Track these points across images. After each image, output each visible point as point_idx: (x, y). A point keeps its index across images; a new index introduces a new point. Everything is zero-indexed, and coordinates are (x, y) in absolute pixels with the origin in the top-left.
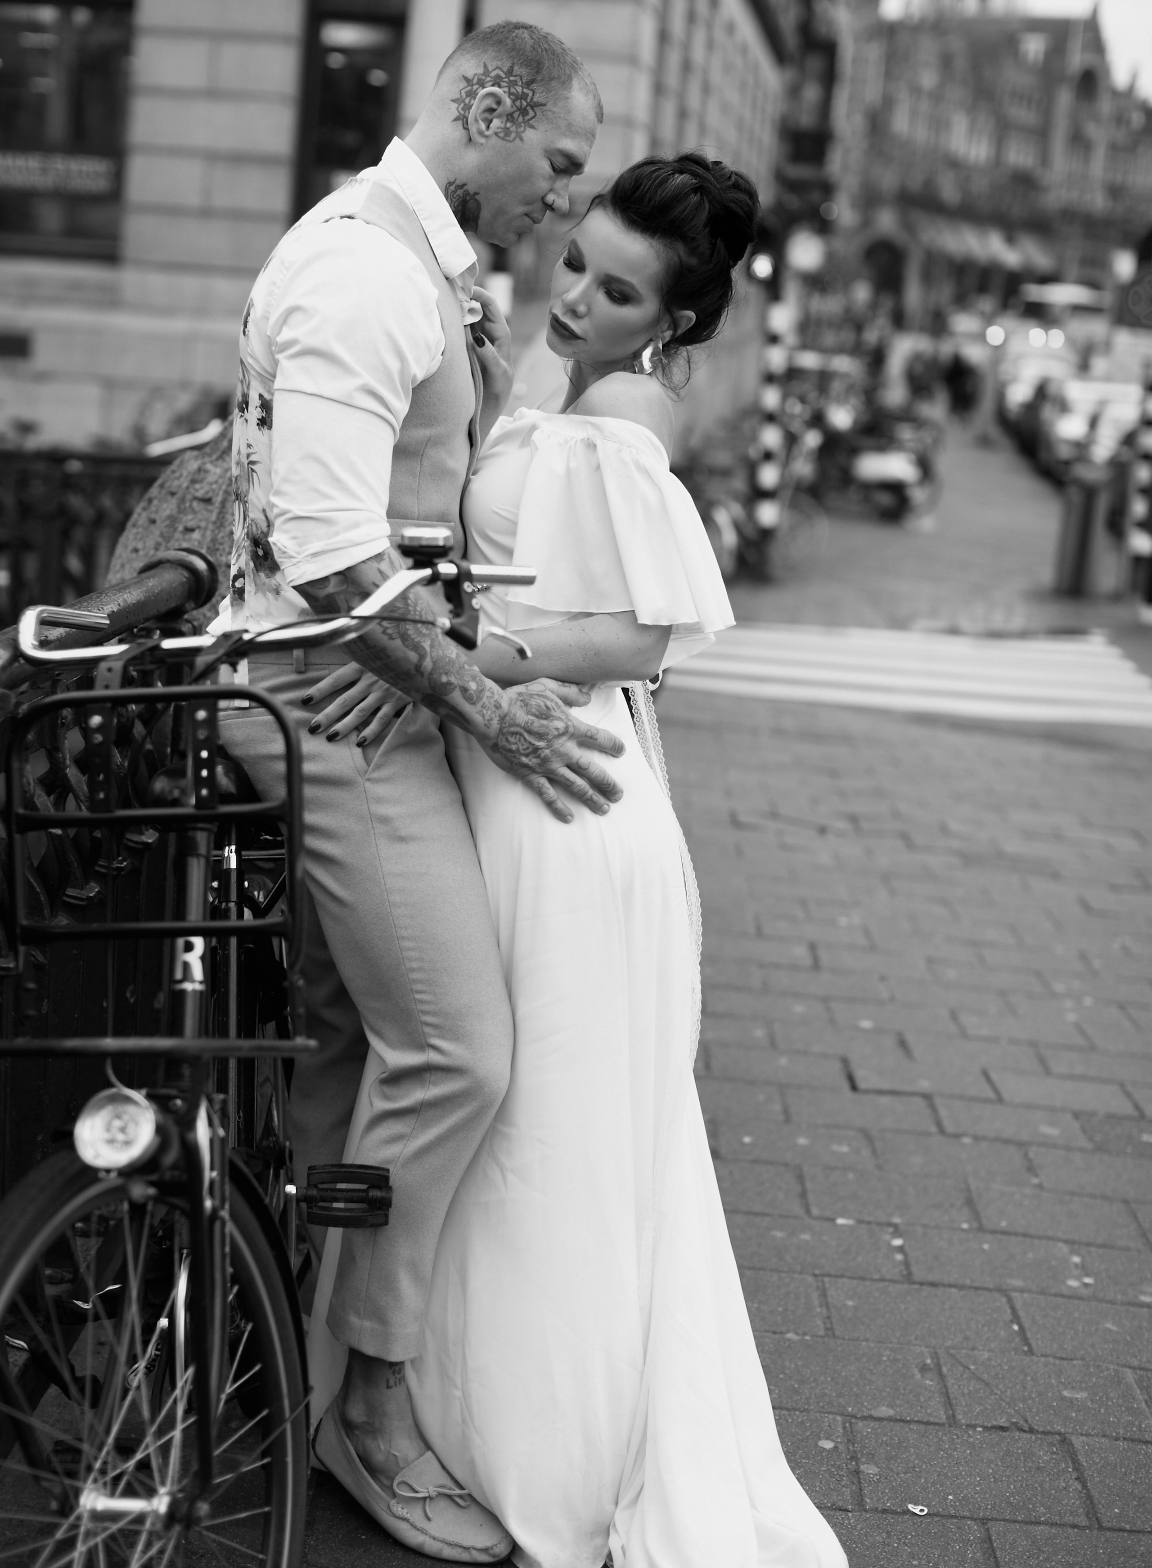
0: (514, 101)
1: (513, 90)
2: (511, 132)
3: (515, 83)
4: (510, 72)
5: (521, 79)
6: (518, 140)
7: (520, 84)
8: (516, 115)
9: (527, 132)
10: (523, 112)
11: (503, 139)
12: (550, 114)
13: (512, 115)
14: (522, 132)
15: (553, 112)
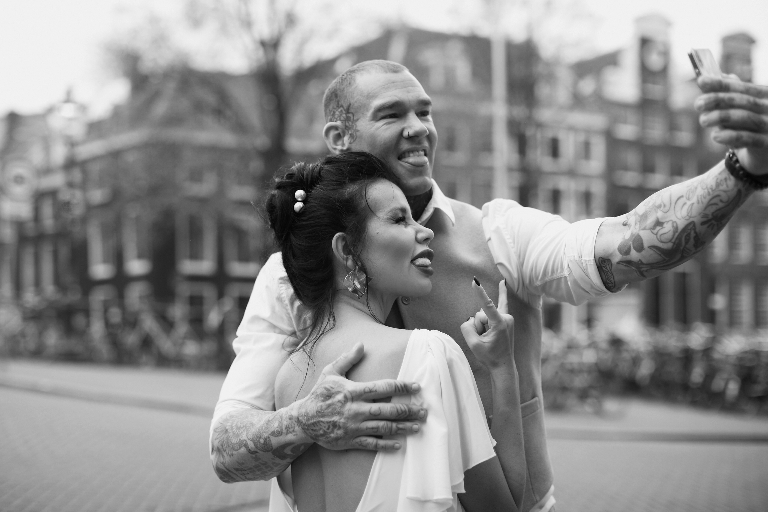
2: (353, 134)
6: (357, 133)
7: (335, 110)
8: (347, 124)
9: (357, 125)
10: (348, 119)
11: (354, 141)
12: (356, 105)
13: (346, 127)
14: (356, 127)
15: (356, 102)
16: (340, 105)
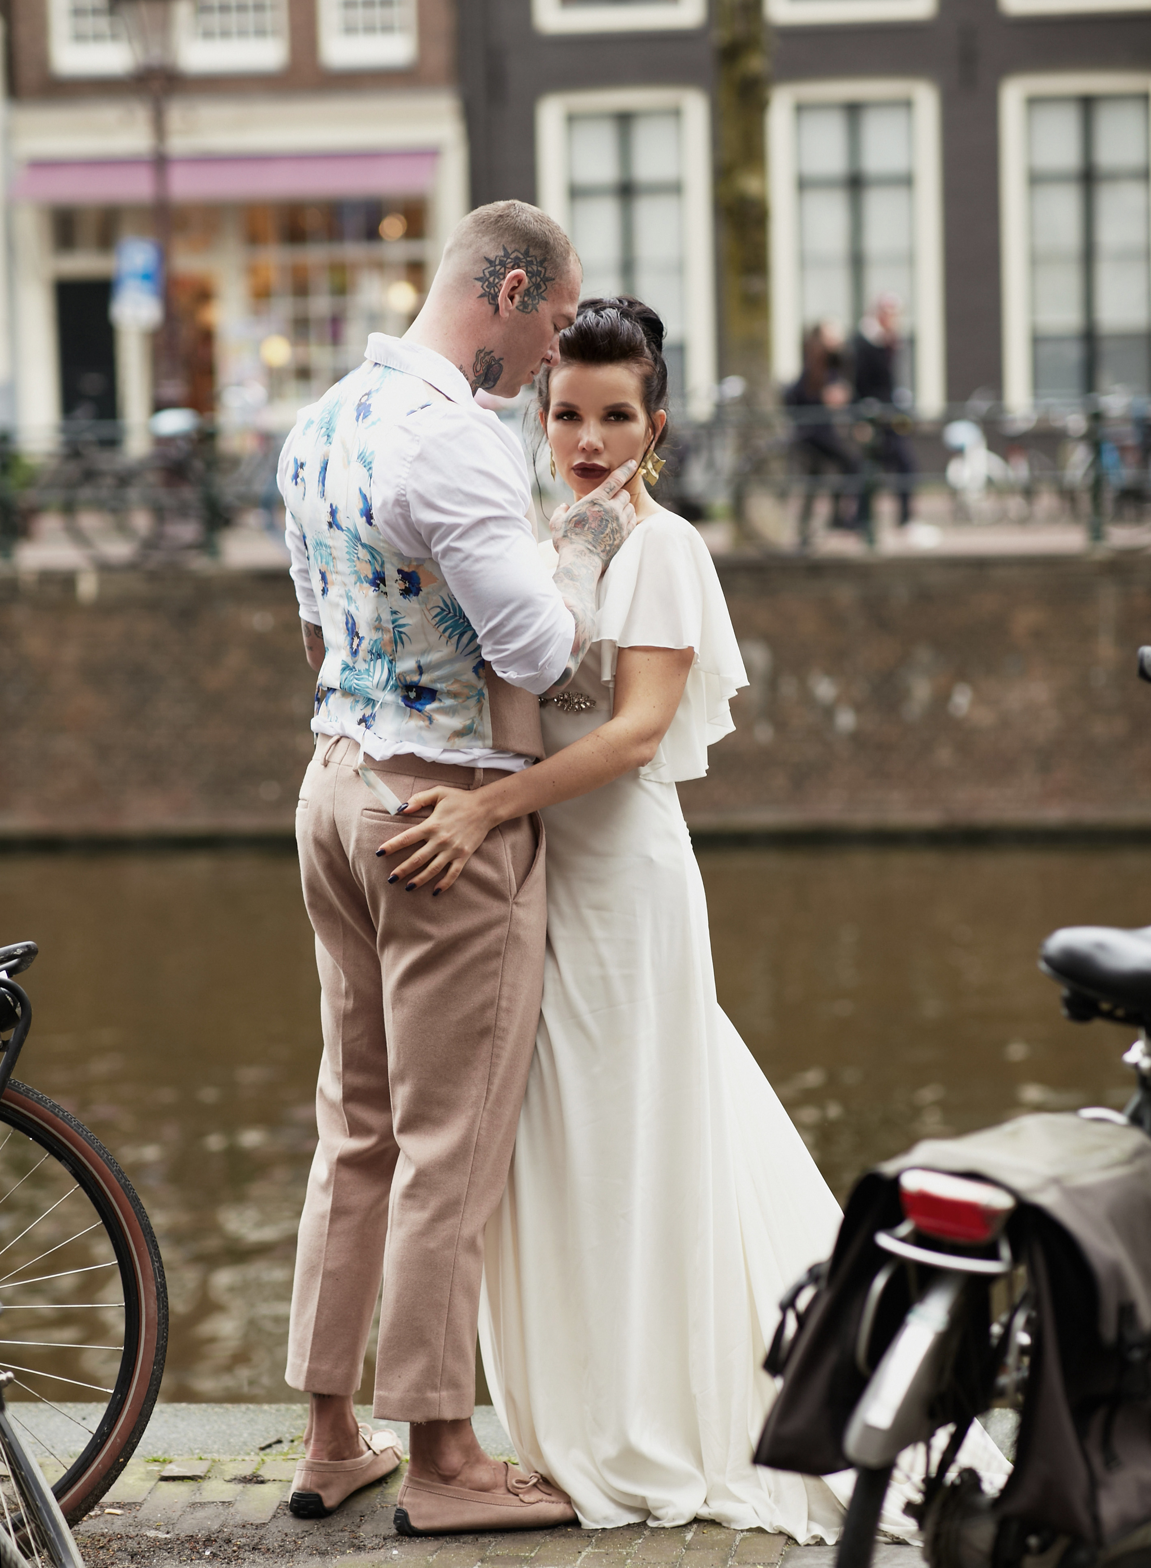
0: (531, 279)
4: (526, 254)
5: (536, 259)
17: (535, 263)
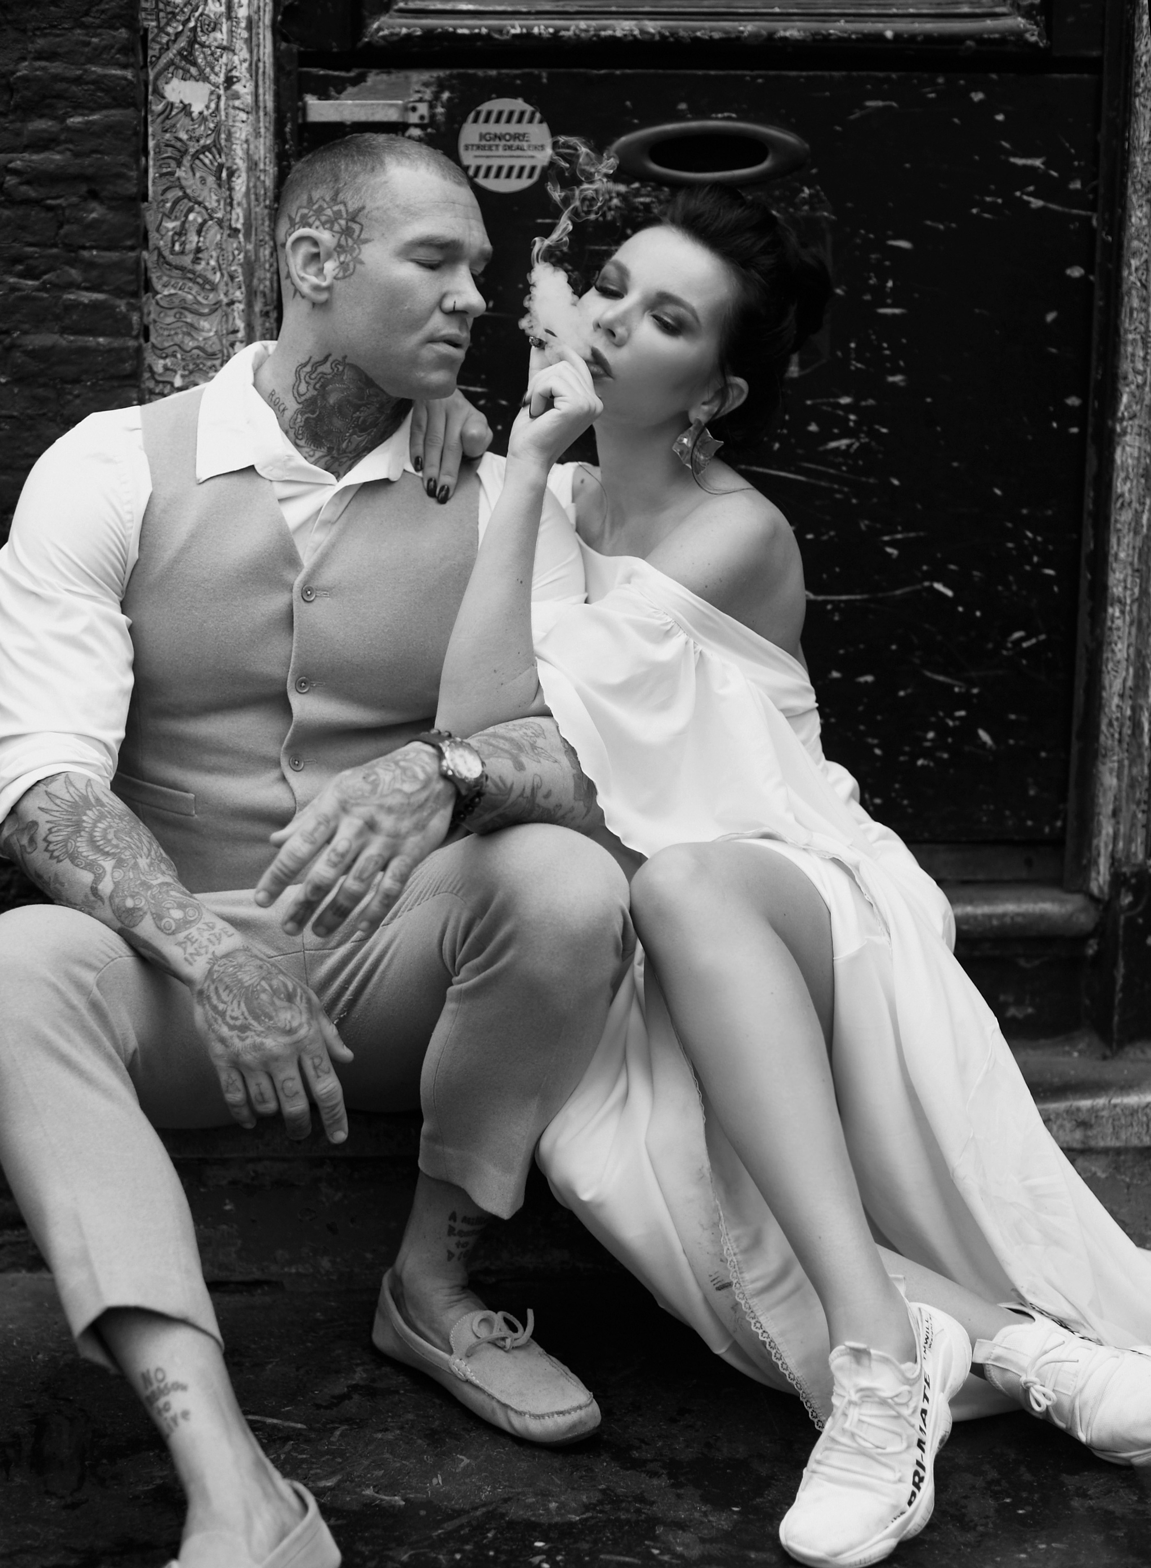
0: (331, 229)
1: (323, 218)
2: (348, 265)
3: (321, 210)
5: (324, 200)
6: (358, 266)
8: (343, 242)
9: (363, 250)
10: (347, 232)
11: (344, 277)
12: (375, 214)
13: (339, 245)
14: (359, 254)
15: (378, 208)
16: (339, 200)
17: (325, 206)
